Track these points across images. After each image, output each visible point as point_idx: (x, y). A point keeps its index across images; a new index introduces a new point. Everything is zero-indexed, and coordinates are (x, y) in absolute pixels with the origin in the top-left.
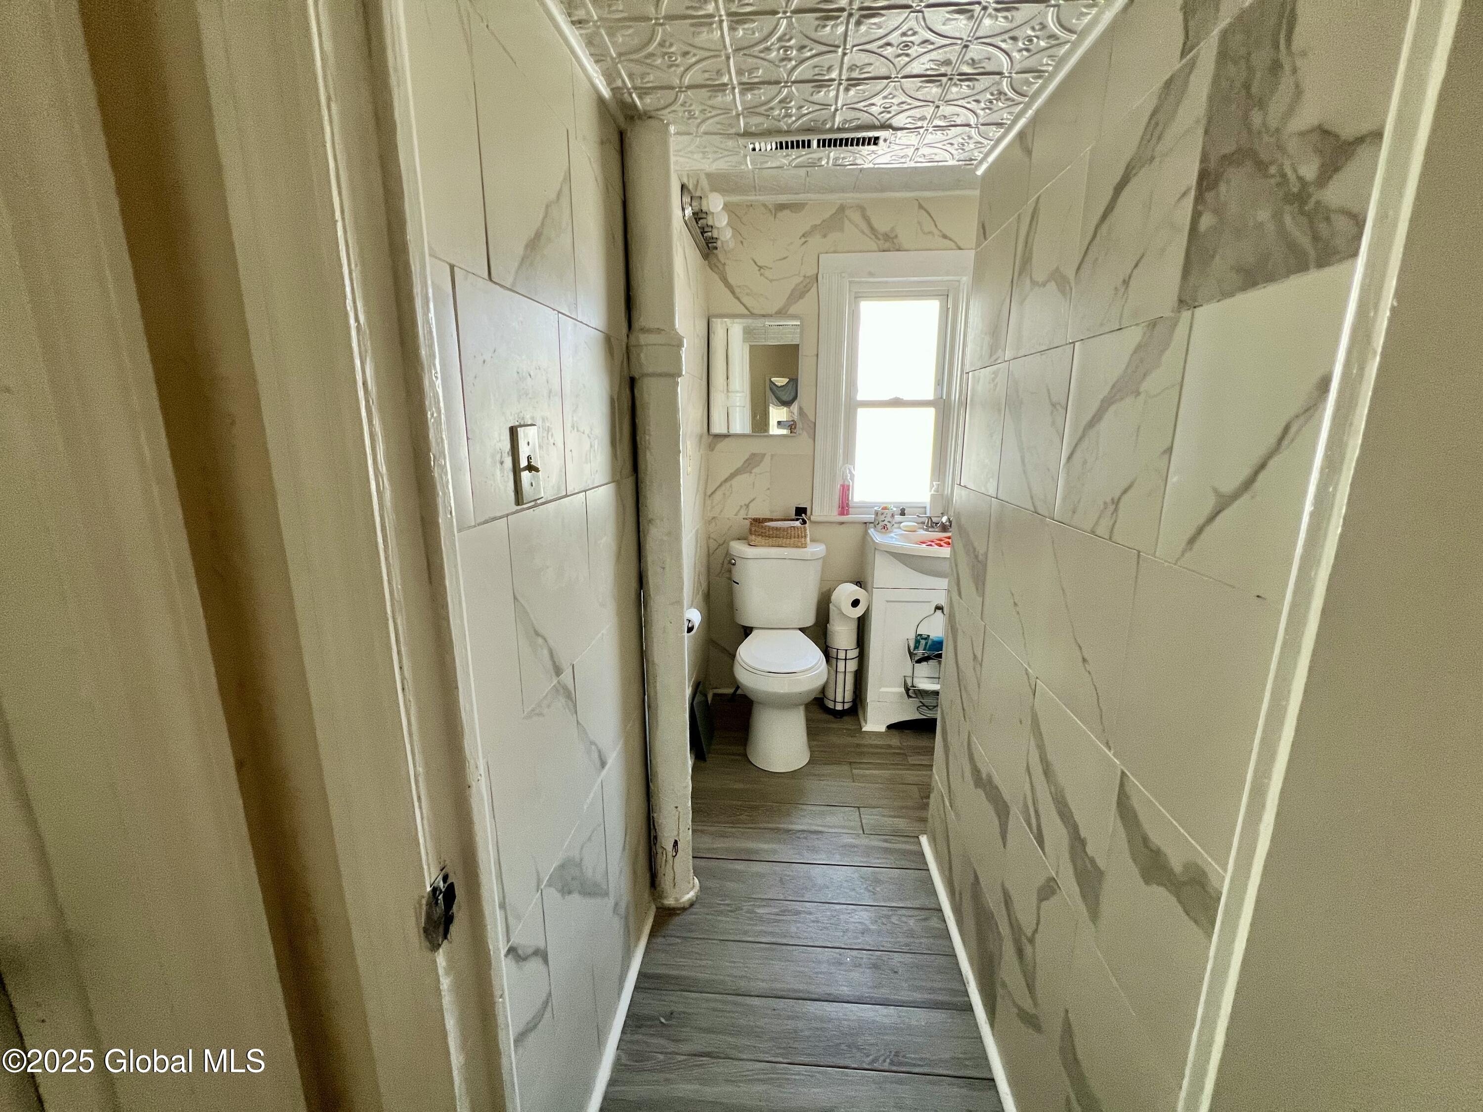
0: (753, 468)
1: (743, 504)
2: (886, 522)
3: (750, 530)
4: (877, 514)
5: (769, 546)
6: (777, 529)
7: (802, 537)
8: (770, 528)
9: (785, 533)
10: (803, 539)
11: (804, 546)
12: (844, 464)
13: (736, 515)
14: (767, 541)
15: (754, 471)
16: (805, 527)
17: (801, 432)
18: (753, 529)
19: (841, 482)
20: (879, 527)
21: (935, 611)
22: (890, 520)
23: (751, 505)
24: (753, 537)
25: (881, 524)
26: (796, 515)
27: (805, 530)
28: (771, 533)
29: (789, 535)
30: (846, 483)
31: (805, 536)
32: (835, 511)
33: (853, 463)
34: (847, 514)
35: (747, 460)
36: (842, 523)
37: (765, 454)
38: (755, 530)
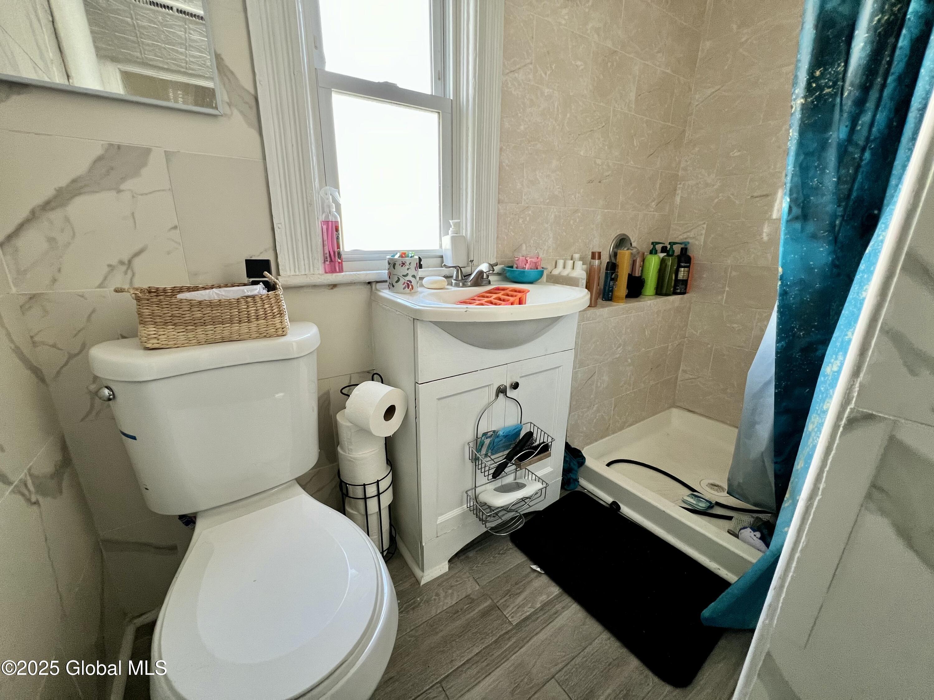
0: (123, 179)
1: (114, 262)
2: (409, 278)
3: (140, 314)
4: (393, 264)
5: (199, 343)
6: (211, 304)
7: (274, 317)
8: (191, 304)
9: (235, 312)
10: (277, 320)
11: (281, 332)
12: (321, 187)
13: (100, 286)
14: (191, 335)
15: (127, 185)
16: (277, 296)
17: (227, 110)
18: (146, 312)
19: (323, 218)
20: (400, 285)
21: (497, 396)
22: (414, 273)
23: (137, 263)
24: (151, 329)
25: (402, 280)
26: (249, 276)
27: (278, 301)
28: (198, 315)
29: (244, 315)
30: (331, 218)
31: (281, 314)
32: (320, 267)
33: (336, 186)
34: (341, 270)
35: (100, 159)
36: (334, 286)
37: (148, 151)
38: (152, 314)
